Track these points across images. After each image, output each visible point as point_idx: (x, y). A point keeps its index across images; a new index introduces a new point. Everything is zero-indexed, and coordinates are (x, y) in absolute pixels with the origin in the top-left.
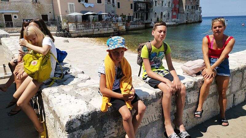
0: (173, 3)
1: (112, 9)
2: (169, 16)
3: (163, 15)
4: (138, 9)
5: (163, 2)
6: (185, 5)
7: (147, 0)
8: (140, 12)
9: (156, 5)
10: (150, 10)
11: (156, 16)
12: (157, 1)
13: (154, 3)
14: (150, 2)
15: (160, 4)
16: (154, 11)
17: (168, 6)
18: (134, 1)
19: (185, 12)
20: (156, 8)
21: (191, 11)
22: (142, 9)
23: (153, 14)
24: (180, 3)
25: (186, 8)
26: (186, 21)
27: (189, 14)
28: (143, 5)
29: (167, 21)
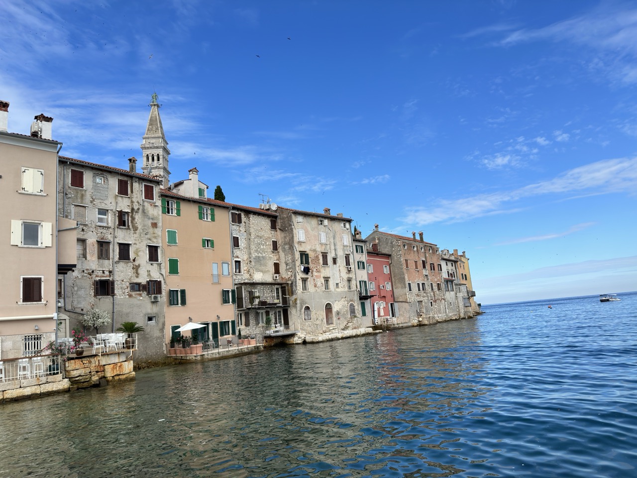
0: (370, 279)
1: (149, 311)
2: (353, 311)
3: (334, 310)
4: (251, 302)
5: (327, 281)
6: (407, 283)
7: (282, 278)
8: (259, 308)
9: (305, 288)
10: (291, 302)
11: (309, 315)
12: (308, 278)
13: (300, 284)
14: (290, 282)
15: (319, 284)
16: (303, 302)
17: (346, 289)
18: (236, 283)
19: (408, 299)
20: (306, 296)
21: (431, 297)
22: (266, 302)
23: (298, 311)
24: (393, 279)
25: (410, 290)
26: (416, 321)
27: (425, 303)
28: (272, 291)
29: (350, 324)
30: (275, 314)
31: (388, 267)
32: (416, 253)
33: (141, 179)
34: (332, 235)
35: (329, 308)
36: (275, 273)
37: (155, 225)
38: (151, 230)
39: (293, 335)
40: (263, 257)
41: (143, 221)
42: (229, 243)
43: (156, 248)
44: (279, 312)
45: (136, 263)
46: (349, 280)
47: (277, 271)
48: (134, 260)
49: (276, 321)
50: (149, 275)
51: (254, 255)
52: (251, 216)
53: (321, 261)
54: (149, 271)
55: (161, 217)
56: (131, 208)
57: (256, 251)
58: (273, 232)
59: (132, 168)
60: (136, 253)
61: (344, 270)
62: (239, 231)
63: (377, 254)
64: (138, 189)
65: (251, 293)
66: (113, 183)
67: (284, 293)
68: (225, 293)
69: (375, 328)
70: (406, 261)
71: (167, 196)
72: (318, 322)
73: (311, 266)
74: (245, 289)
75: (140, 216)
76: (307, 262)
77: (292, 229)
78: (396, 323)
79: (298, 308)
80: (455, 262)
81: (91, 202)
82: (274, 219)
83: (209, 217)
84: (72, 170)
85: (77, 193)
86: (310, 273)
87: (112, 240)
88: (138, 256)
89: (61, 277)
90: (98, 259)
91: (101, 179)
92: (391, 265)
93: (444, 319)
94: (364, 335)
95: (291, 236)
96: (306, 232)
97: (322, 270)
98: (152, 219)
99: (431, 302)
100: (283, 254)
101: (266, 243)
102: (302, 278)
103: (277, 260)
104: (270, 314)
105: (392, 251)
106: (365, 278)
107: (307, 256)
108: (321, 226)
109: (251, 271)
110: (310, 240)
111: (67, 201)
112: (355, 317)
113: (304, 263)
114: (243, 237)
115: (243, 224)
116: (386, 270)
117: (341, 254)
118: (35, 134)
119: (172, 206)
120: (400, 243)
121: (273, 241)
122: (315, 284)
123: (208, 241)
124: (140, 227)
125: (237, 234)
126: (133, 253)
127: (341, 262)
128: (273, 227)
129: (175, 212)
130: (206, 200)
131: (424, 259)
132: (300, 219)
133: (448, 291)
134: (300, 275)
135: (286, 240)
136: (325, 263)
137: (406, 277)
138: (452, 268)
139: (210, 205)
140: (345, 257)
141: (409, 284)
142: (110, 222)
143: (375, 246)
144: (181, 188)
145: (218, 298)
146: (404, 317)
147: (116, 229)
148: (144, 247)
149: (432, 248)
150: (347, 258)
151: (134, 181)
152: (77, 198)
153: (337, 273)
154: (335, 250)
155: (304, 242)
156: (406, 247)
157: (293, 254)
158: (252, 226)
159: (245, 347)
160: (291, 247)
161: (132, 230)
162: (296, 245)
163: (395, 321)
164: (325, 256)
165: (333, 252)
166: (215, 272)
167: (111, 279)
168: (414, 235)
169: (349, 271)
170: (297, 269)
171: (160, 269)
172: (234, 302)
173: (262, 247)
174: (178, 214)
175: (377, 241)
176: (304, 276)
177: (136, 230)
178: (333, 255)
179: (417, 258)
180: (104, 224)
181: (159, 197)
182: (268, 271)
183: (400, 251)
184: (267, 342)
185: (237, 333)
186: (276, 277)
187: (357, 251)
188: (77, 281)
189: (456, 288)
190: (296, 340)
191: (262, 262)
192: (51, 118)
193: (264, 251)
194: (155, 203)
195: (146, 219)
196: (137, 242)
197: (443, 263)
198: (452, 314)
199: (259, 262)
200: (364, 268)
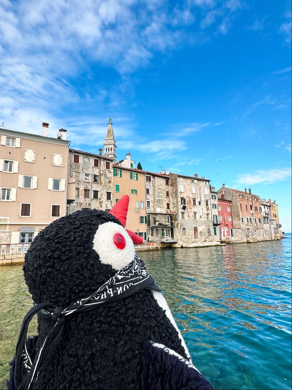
0: (219, 215)
2: (209, 232)
3: (199, 231)
4: (155, 223)
5: (195, 214)
6: (241, 217)
7: (171, 212)
8: (158, 227)
9: (183, 217)
10: (175, 225)
11: (185, 232)
12: (185, 212)
13: (180, 215)
14: (175, 214)
15: (191, 216)
16: (182, 225)
17: (206, 219)
18: (147, 213)
19: (241, 227)
20: (183, 222)
21: (255, 226)
22: (162, 224)
23: (179, 230)
24: (233, 215)
25: (243, 222)
26: (246, 240)
27: (251, 230)
28: (165, 218)
29: (207, 239)
30: (167, 230)
31: (230, 208)
32: (247, 200)
33: (105, 159)
34: (198, 189)
35: (196, 229)
36: (167, 209)
37: (110, 182)
38: (108, 184)
39: (176, 243)
40: (161, 200)
41: (105, 180)
42: (145, 191)
43: (110, 193)
44: (169, 230)
45: (101, 200)
46: (208, 214)
47: (168, 208)
48: (100, 199)
49: (167, 234)
50: (106, 207)
51: (156, 199)
52: (156, 177)
53: (192, 203)
54: (106, 205)
55: (113, 178)
56: (99, 173)
57: (158, 196)
58: (167, 187)
59: (100, 154)
60: (101, 195)
61: (205, 209)
62: (150, 186)
63: (224, 200)
64: (103, 163)
65: (154, 218)
66: (92, 161)
67: (171, 219)
68: (142, 218)
69: (222, 242)
70: (241, 205)
71: (116, 167)
72: (190, 237)
73: (187, 205)
74: (151, 216)
75: (104, 177)
76: (185, 203)
77: (177, 185)
78: (234, 240)
79: (179, 228)
80: (270, 206)
81: (82, 170)
82: (167, 179)
83: (135, 178)
84: (74, 155)
85: (76, 166)
86: (186, 209)
87: (91, 189)
88: (102, 197)
89: (68, 205)
90: (85, 197)
91: (87, 159)
92: (232, 207)
93: (262, 240)
94: (215, 246)
95: (176, 189)
96: (185, 187)
97: (193, 208)
98: (109, 179)
99: (255, 230)
100: (172, 198)
101: (163, 192)
102: (182, 212)
103: (168, 201)
104: (164, 230)
105: (232, 199)
106: (217, 214)
107: (184, 200)
108: (192, 183)
109: (155, 207)
110: (186, 191)
111: (72, 169)
112: (210, 235)
113: (183, 203)
114: (151, 189)
115: (152, 182)
116: (229, 210)
117: (203, 199)
118: (59, 138)
119: (118, 172)
120: (237, 194)
121: (167, 191)
122: (188, 215)
123: (134, 190)
124: (103, 183)
125: (148, 187)
126: (100, 196)
127: (203, 204)
128: (167, 184)
129: (119, 175)
130: (134, 169)
131: (251, 204)
132: (181, 179)
133: (265, 223)
134: (181, 210)
135: (174, 191)
136: (194, 204)
137: (240, 214)
138: (268, 210)
139: (136, 172)
140: (206, 201)
141: (242, 218)
142: (90, 180)
143: (222, 196)
144: (122, 163)
145: (138, 220)
146: (238, 237)
147: (93, 183)
148: (105, 193)
149: (257, 198)
150: (207, 202)
151: (101, 160)
152: (76, 168)
153: (201, 210)
154: (200, 197)
155: (183, 192)
156: (241, 197)
157: (177, 199)
158: (156, 183)
159: (151, 247)
160: (176, 195)
161: (100, 184)
162: (179, 194)
163: (233, 239)
164: (194, 200)
165: (199, 198)
166: (137, 207)
167: (89, 208)
168: (246, 190)
169: (208, 209)
170: (179, 207)
171: (112, 203)
172: (146, 222)
173: (161, 194)
174: (121, 176)
175: (224, 193)
176: (183, 211)
177: (102, 184)
178: (199, 200)
179: (247, 203)
180: (88, 181)
181: (112, 168)
182: (164, 207)
183: (237, 199)
184: (162, 245)
185: (147, 239)
186: (168, 211)
187: (212, 198)
188: (75, 208)
189: (270, 222)
190: (177, 245)
191: (161, 202)
192: (66, 130)
193: (162, 196)
194: (110, 171)
195: (106, 179)
196: (102, 190)
197: (262, 207)
198: (267, 237)
199: (159, 202)
200: (216, 208)
